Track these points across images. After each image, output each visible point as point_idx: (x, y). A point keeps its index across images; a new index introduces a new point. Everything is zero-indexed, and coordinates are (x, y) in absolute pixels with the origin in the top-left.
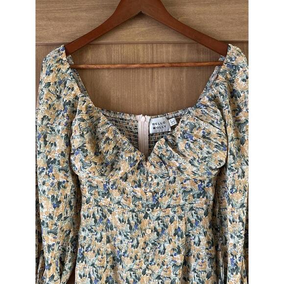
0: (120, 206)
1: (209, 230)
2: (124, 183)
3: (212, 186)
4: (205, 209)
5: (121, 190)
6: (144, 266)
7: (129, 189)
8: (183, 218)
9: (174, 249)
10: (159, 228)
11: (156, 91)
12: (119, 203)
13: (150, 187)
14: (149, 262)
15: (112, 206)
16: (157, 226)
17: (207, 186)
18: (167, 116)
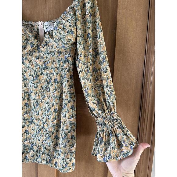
0: (29, 69)
1: (70, 79)
2: (31, 57)
3: (71, 56)
4: (68, 69)
5: (30, 61)
6: (41, 98)
7: (33, 60)
8: (59, 74)
9: (54, 89)
10: (48, 80)
11: (47, 9)
12: (29, 67)
13: (43, 59)
14: (44, 96)
15: (26, 69)
16: (47, 78)
17: (68, 56)
18: (53, 22)
